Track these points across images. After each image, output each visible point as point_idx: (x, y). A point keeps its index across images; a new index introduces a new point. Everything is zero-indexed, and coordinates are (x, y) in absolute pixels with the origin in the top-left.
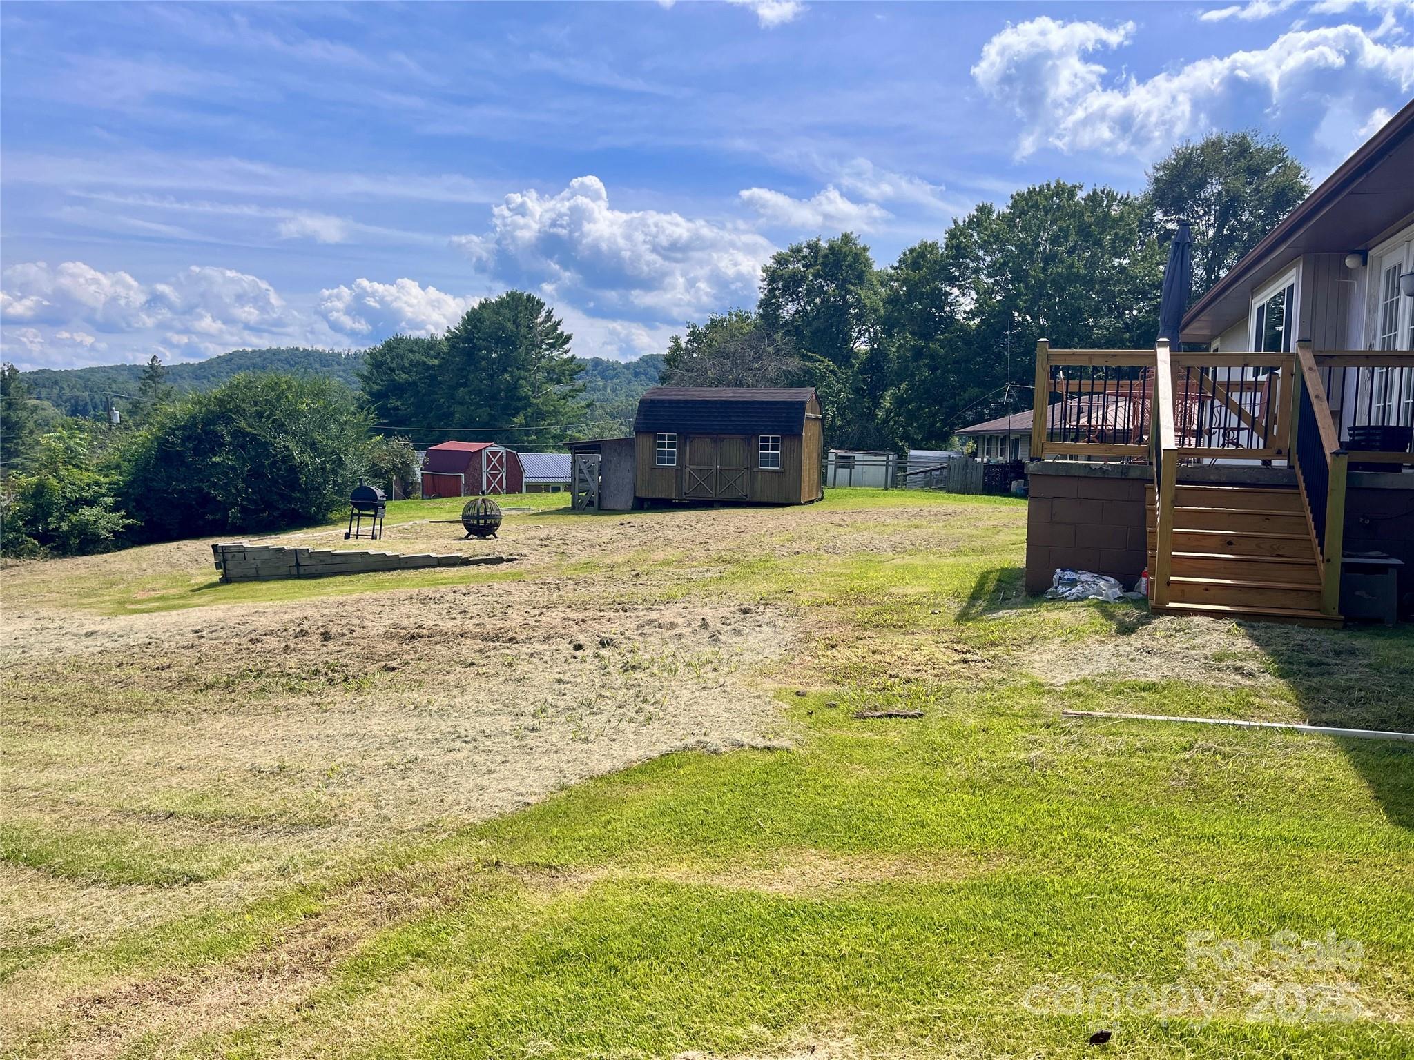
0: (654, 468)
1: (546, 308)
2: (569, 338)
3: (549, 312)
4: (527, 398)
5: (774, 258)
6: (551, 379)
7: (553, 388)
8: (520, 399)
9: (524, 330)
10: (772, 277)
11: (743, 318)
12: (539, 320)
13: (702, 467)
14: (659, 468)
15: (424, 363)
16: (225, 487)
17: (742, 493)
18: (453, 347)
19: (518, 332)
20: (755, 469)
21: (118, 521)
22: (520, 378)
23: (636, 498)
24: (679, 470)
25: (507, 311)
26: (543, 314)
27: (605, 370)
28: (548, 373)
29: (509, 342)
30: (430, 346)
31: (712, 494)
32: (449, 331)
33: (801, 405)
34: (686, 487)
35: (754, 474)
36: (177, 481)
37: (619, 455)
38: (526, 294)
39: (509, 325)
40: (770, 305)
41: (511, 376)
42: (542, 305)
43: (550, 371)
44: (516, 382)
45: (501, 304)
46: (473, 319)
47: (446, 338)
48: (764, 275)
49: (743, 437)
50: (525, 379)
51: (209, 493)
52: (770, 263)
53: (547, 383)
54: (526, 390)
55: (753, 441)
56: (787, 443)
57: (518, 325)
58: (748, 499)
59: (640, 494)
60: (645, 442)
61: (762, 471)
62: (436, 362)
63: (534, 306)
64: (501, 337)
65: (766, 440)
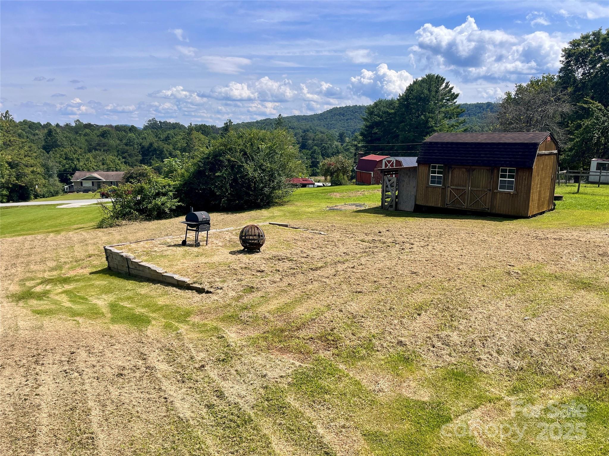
0: (428, 187)
1: (446, 81)
2: (457, 95)
3: (447, 83)
4: (432, 127)
5: (570, 43)
6: (446, 117)
7: (446, 122)
8: (429, 128)
9: (433, 93)
10: (568, 54)
11: (551, 79)
12: (442, 88)
13: (459, 188)
14: (431, 187)
15: (388, 112)
16: (220, 188)
17: (485, 206)
18: (400, 103)
19: (430, 94)
20: (495, 191)
21: (174, 203)
22: (429, 117)
23: (416, 205)
24: (444, 189)
25: (425, 85)
26: (444, 85)
27: (492, 108)
28: (445, 114)
29: (426, 100)
30: (391, 103)
31: (465, 206)
32: (400, 96)
33: (534, 146)
34: (448, 201)
35: (494, 195)
36: (203, 184)
37: (409, 177)
38: (436, 75)
39: (426, 91)
40: (567, 71)
41: (425, 117)
42: (444, 80)
43: (446, 113)
44: (427, 120)
45: (423, 81)
46: (410, 89)
47: (398, 100)
48: (564, 53)
49: (488, 168)
50: (432, 118)
51: (214, 190)
52: (567, 46)
53: (443, 119)
54: (432, 123)
55: (496, 171)
56: (520, 174)
57: (429, 90)
58: (489, 211)
59: (420, 203)
60: (423, 169)
61: (500, 192)
62: (393, 111)
63: (439, 80)
64: (421, 98)
65: (505, 171)
